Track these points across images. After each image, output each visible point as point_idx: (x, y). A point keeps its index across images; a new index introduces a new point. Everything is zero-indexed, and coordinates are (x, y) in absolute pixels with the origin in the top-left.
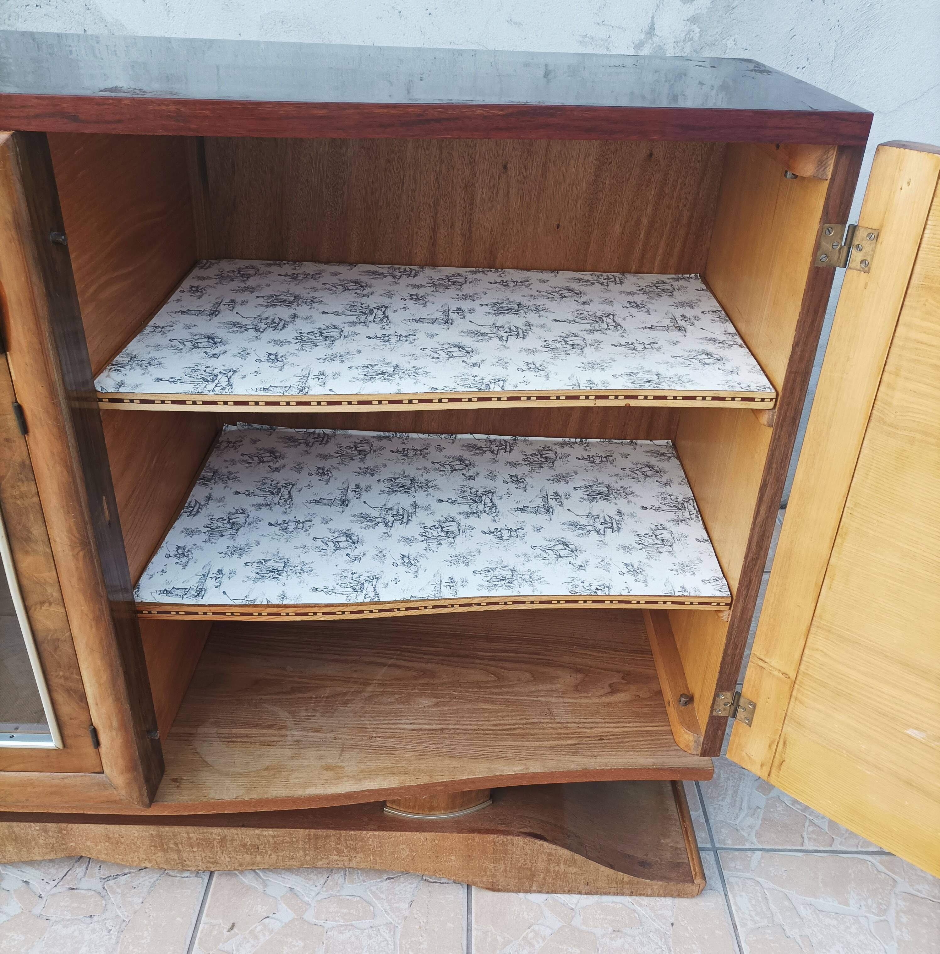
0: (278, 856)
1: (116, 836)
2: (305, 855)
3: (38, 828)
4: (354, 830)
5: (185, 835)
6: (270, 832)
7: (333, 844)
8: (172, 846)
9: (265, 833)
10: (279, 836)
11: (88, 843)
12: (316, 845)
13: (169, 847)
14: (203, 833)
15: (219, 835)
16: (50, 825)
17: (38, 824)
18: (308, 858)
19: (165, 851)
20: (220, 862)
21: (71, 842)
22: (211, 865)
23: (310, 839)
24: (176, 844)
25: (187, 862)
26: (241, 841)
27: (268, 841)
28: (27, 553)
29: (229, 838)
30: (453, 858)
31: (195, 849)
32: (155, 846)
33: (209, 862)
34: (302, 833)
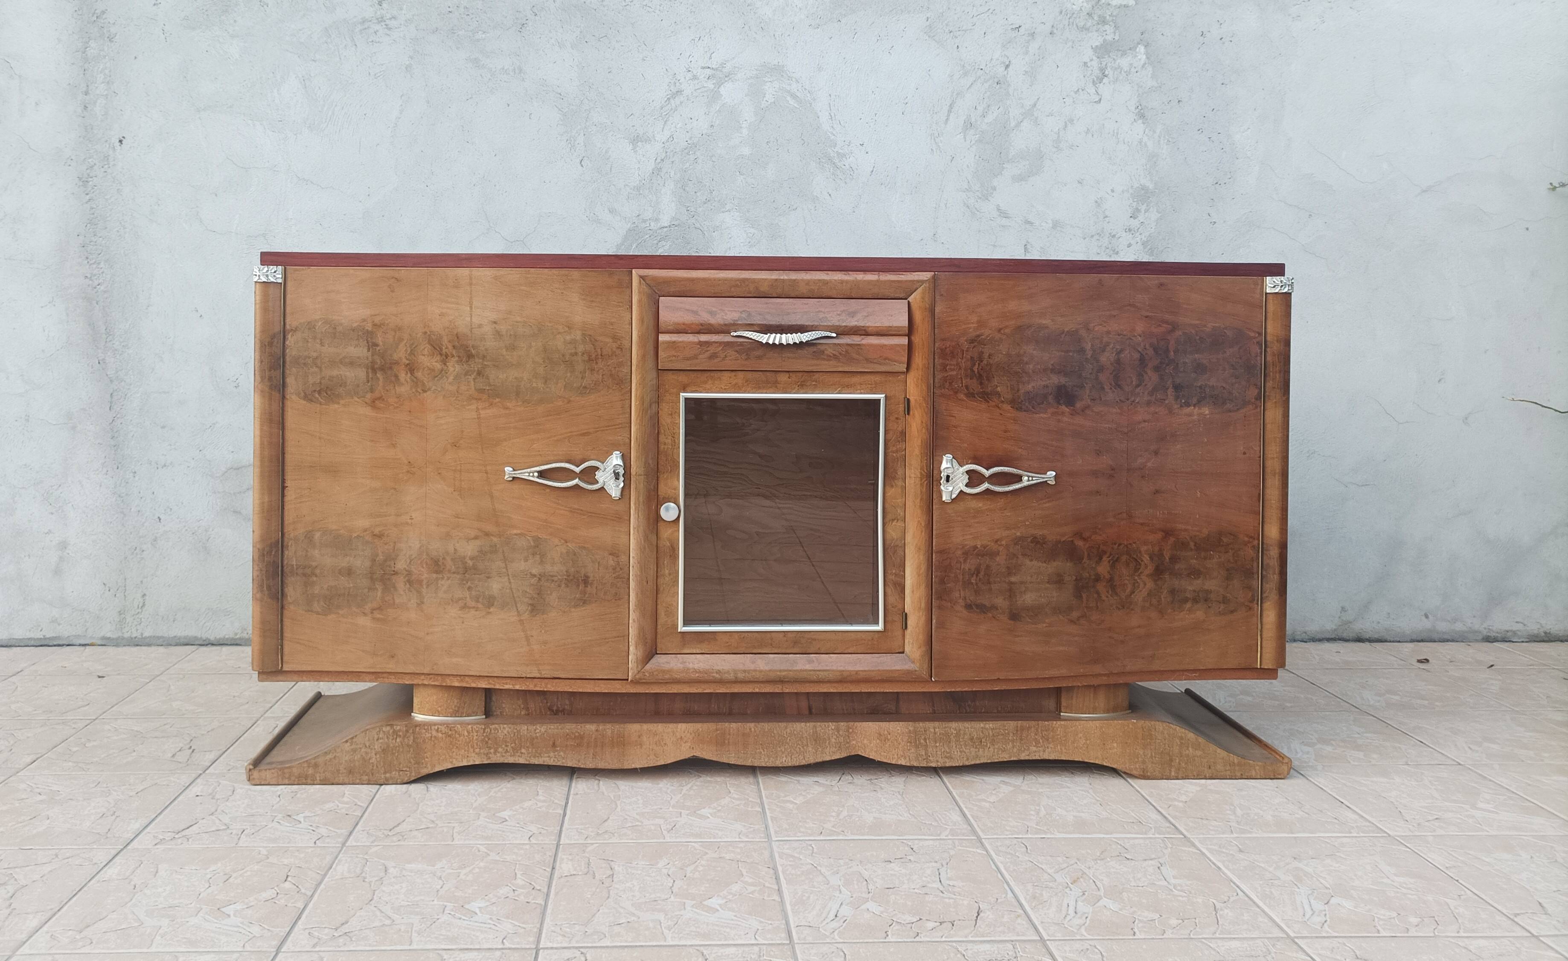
0: (994, 749)
1: (886, 732)
2: (1013, 747)
3: (833, 727)
4: (1048, 721)
5: (932, 730)
6: (990, 725)
7: (1033, 734)
8: (922, 741)
9: (987, 726)
10: (996, 729)
11: (865, 741)
12: (1021, 736)
13: (920, 743)
14: (945, 728)
15: (955, 729)
16: (842, 724)
17: (834, 724)
18: (1015, 750)
19: (917, 747)
20: (954, 756)
21: (853, 740)
22: (947, 760)
23: (1017, 731)
24: (925, 739)
25: (931, 758)
26: (970, 735)
27: (989, 733)
28: (892, 486)
29: (962, 732)
30: (1115, 745)
31: (938, 744)
32: (911, 743)
33: (946, 757)
34: (1011, 725)
